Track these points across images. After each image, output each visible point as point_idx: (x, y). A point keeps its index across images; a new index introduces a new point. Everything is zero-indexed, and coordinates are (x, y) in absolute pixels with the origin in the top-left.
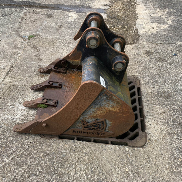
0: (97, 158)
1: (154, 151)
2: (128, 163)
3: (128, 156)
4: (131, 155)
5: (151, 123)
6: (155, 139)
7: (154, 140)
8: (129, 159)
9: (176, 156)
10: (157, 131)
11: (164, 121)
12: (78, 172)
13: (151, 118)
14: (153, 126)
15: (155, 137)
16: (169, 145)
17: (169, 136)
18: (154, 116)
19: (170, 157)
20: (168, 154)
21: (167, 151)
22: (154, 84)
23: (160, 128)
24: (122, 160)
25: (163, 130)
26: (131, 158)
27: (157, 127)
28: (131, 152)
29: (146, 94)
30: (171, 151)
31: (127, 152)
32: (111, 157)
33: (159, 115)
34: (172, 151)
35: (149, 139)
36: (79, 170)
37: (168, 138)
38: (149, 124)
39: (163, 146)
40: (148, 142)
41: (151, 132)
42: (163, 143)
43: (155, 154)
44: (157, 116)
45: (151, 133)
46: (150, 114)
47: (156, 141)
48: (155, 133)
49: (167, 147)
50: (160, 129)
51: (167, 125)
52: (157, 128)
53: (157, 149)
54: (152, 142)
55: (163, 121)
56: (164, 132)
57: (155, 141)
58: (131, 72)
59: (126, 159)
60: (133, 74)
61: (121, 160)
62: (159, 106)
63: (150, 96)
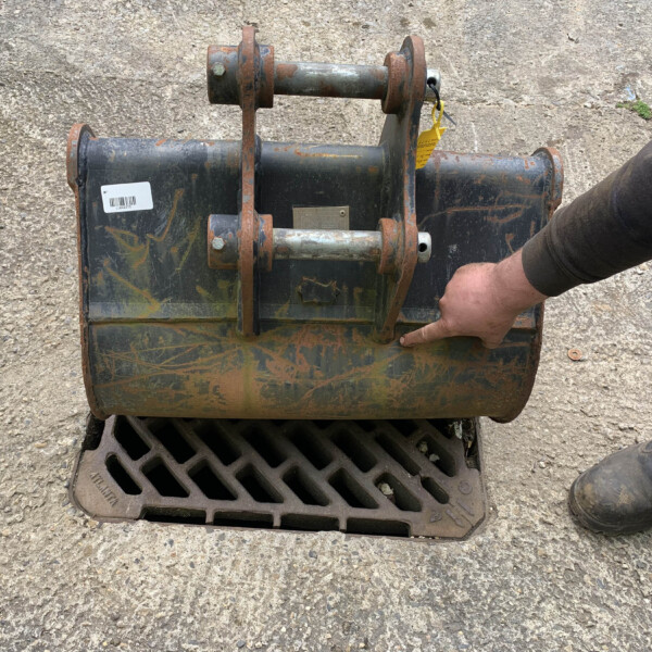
0: (49, 353)
1: (41, 534)
2: (14, 440)
3: (38, 443)
4: (42, 451)
5: (176, 545)
6: (96, 550)
7: (94, 545)
8: (28, 443)
9: (8, 619)
10: (135, 568)
11: (187, 608)
12: (10, 306)
13: (208, 550)
14: (164, 552)
15: (105, 551)
16: (60, 601)
17: (105, 613)
18: (216, 568)
19: (9, 595)
20: (22, 589)
21: (35, 586)
22: (435, 607)
23: (150, 580)
24: (29, 422)
25: (139, 593)
26: (30, 452)
27: (158, 569)
28: (52, 451)
29: (356, 553)
30: (31, 602)
31: (54, 438)
32: (45, 391)
33: (219, 589)
34: (31, 608)
35: (100, 527)
36: (15, 309)
37: (97, 608)
38: (172, 537)
39: (58, 573)
40: (87, 521)
41: (133, 540)
42: (74, 580)
43: (33, 536)
44: (216, 580)
45: (127, 539)
46: (231, 551)
47: (89, 552)
48: (125, 555)
49: (54, 589)
50: (142, 578)
51: (160, 614)
52: (154, 567)
53: (50, 548)
54: (84, 536)
55: (186, 601)
56: (124, 596)
57: (89, 547)
58: (518, 502)
59: (28, 433)
60: (507, 509)
61: (27, 419)
62: (276, 600)
63: (344, 571)
